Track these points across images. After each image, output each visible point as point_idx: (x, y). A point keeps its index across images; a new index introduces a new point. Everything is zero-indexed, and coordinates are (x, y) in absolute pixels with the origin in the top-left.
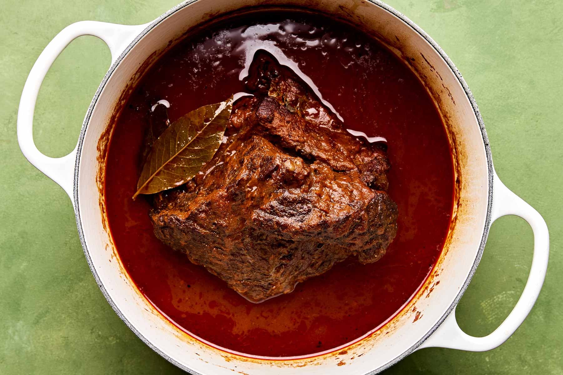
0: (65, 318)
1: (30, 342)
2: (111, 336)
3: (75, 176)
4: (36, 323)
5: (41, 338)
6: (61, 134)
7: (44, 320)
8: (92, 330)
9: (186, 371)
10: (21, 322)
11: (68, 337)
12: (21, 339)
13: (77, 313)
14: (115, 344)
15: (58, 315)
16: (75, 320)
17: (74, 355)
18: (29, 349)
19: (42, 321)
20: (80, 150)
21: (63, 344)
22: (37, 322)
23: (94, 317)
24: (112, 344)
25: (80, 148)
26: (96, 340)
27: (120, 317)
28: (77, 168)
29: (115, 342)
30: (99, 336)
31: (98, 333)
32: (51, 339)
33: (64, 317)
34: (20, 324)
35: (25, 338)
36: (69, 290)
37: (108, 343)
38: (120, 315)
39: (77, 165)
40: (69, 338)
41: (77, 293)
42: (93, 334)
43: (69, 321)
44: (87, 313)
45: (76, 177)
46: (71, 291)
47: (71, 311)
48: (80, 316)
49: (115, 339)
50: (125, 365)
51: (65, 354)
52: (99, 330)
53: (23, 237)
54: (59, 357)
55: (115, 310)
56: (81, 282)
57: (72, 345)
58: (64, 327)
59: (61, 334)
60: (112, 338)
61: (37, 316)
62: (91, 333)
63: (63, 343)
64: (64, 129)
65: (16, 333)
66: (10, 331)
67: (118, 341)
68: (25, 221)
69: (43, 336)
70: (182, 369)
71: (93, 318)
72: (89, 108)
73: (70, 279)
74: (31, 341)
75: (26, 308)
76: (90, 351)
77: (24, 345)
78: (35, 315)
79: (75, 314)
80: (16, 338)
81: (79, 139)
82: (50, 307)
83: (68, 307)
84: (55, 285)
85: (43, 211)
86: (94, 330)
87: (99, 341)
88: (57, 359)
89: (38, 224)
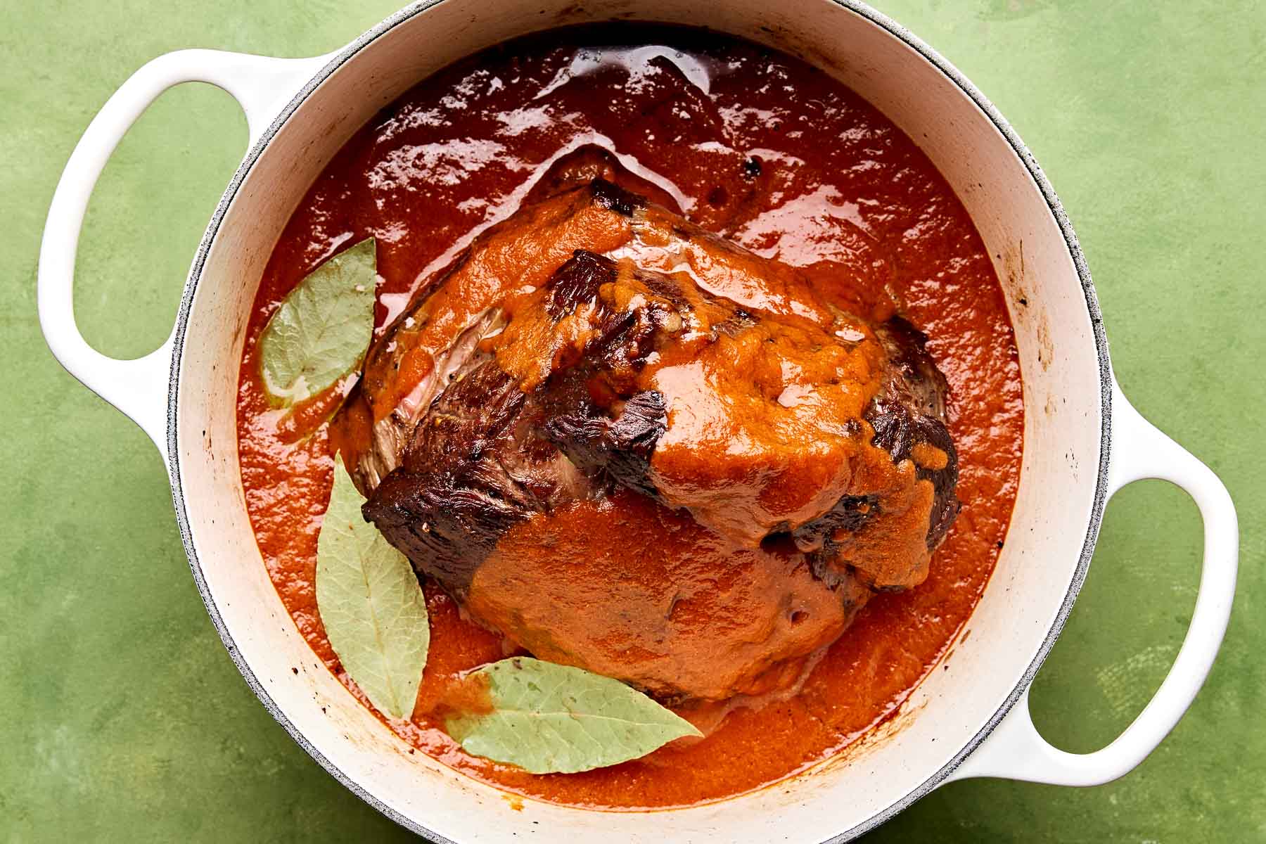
0: (162, 716)
1: (84, 773)
2: (267, 758)
3: (169, 400)
4: (98, 730)
5: (110, 762)
6: (148, 303)
7: (115, 723)
8: (224, 743)
9: (425, 836)
10: (64, 727)
11: (169, 761)
12: (64, 764)
13: (190, 706)
14: (276, 773)
15: (147, 710)
16: (185, 721)
17: (183, 799)
18: (82, 788)
19: (110, 724)
20: (179, 343)
21: (159, 777)
22: (99, 727)
23: (228, 714)
24: (269, 774)
25: (180, 337)
26: (233, 766)
27: (276, 717)
28: (174, 382)
29: (275, 770)
30: (240, 756)
31: (238, 749)
32: (133, 765)
33: (159, 714)
34: (61, 733)
35: (73, 763)
36: (172, 655)
37: (259, 773)
38: (274, 713)
39: (175, 377)
40: (173, 763)
41: (188, 661)
42: (227, 752)
43: (172, 725)
44: (213, 705)
45: (173, 403)
46: (177, 655)
47: (175, 701)
48: (197, 713)
49: (275, 763)
50: (298, 820)
51: (163, 797)
52: (241, 744)
53: (65, 537)
54: (149, 805)
55: (263, 701)
56: (197, 636)
57: (180, 778)
58: (162, 738)
59: (155, 753)
60: (269, 760)
61: (99, 714)
62: (223, 750)
63: (159, 773)
64: (155, 291)
65: (54, 753)
66: (39, 749)
67: (282, 767)
68: (71, 500)
69: (113, 757)
70: (416, 832)
71: (226, 717)
72: (200, 247)
73: (173, 630)
74: (87, 770)
75: (74, 695)
76: (220, 791)
77: (70, 779)
78: (96, 710)
79: (185, 707)
80: (54, 763)
81: (178, 317)
82: (128, 693)
83: (171, 693)
84: (139, 642)
85: (110, 477)
86: (229, 743)
87: (241, 768)
88: (147, 811)
89: (100, 506)
